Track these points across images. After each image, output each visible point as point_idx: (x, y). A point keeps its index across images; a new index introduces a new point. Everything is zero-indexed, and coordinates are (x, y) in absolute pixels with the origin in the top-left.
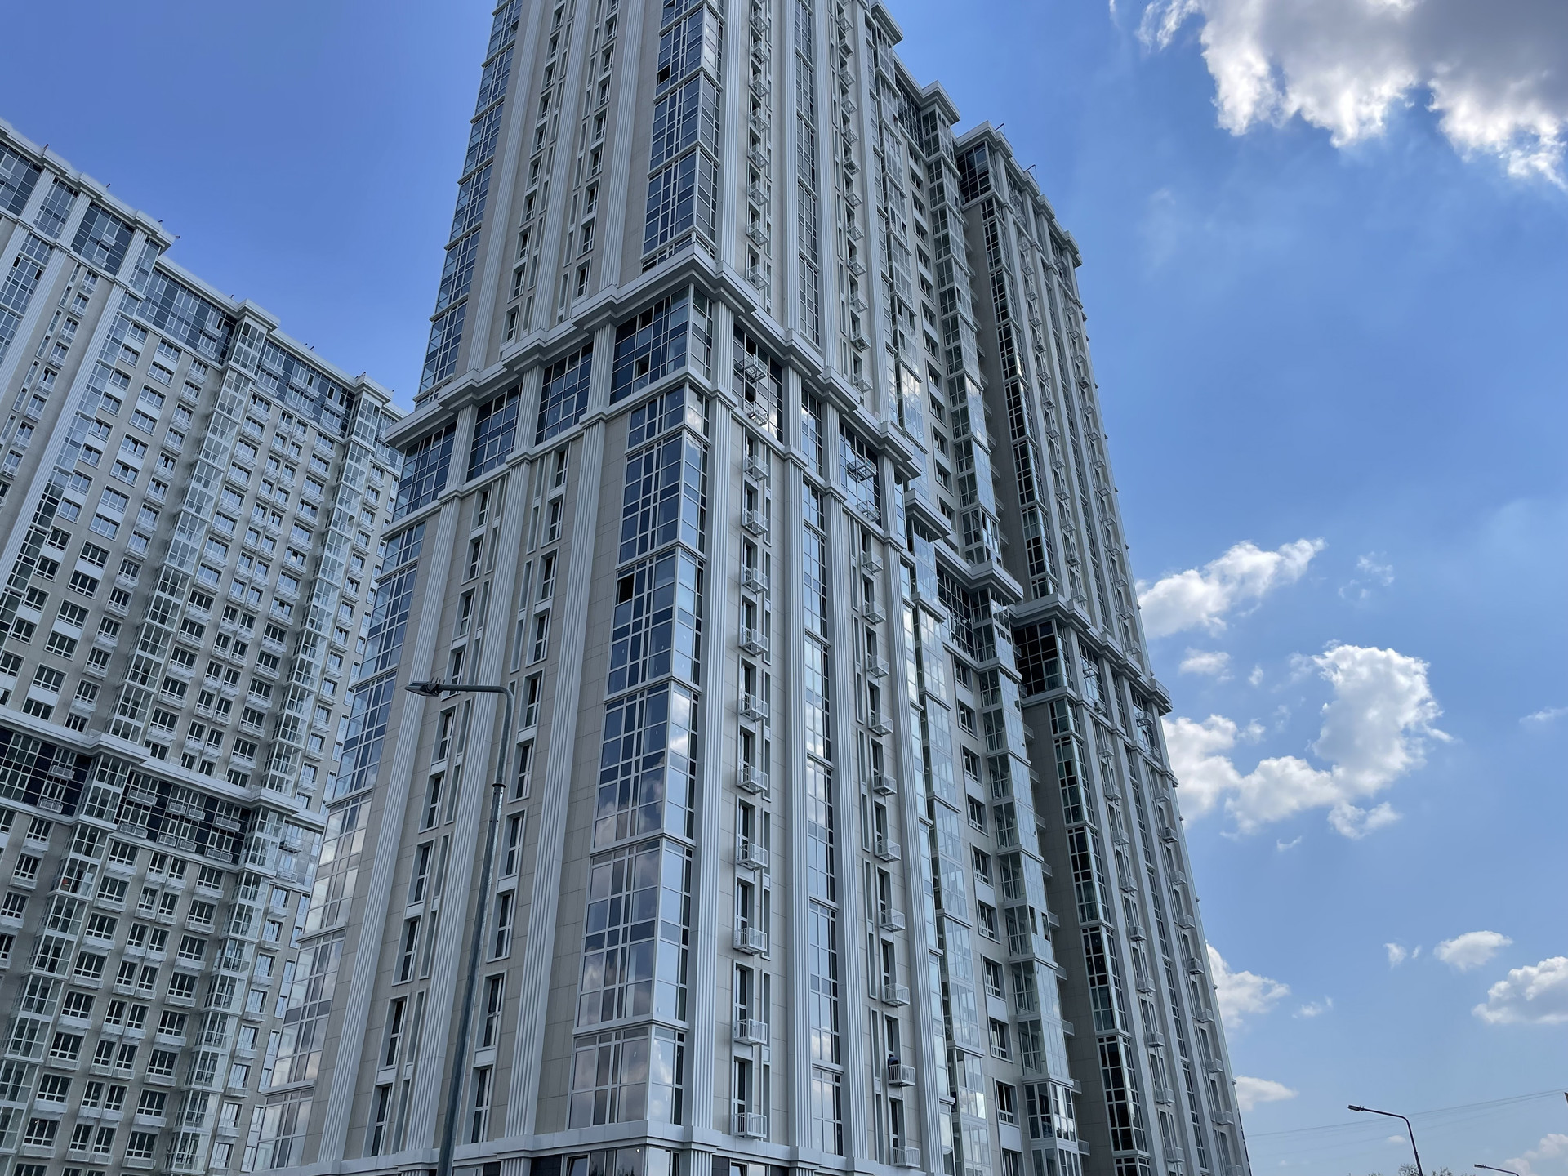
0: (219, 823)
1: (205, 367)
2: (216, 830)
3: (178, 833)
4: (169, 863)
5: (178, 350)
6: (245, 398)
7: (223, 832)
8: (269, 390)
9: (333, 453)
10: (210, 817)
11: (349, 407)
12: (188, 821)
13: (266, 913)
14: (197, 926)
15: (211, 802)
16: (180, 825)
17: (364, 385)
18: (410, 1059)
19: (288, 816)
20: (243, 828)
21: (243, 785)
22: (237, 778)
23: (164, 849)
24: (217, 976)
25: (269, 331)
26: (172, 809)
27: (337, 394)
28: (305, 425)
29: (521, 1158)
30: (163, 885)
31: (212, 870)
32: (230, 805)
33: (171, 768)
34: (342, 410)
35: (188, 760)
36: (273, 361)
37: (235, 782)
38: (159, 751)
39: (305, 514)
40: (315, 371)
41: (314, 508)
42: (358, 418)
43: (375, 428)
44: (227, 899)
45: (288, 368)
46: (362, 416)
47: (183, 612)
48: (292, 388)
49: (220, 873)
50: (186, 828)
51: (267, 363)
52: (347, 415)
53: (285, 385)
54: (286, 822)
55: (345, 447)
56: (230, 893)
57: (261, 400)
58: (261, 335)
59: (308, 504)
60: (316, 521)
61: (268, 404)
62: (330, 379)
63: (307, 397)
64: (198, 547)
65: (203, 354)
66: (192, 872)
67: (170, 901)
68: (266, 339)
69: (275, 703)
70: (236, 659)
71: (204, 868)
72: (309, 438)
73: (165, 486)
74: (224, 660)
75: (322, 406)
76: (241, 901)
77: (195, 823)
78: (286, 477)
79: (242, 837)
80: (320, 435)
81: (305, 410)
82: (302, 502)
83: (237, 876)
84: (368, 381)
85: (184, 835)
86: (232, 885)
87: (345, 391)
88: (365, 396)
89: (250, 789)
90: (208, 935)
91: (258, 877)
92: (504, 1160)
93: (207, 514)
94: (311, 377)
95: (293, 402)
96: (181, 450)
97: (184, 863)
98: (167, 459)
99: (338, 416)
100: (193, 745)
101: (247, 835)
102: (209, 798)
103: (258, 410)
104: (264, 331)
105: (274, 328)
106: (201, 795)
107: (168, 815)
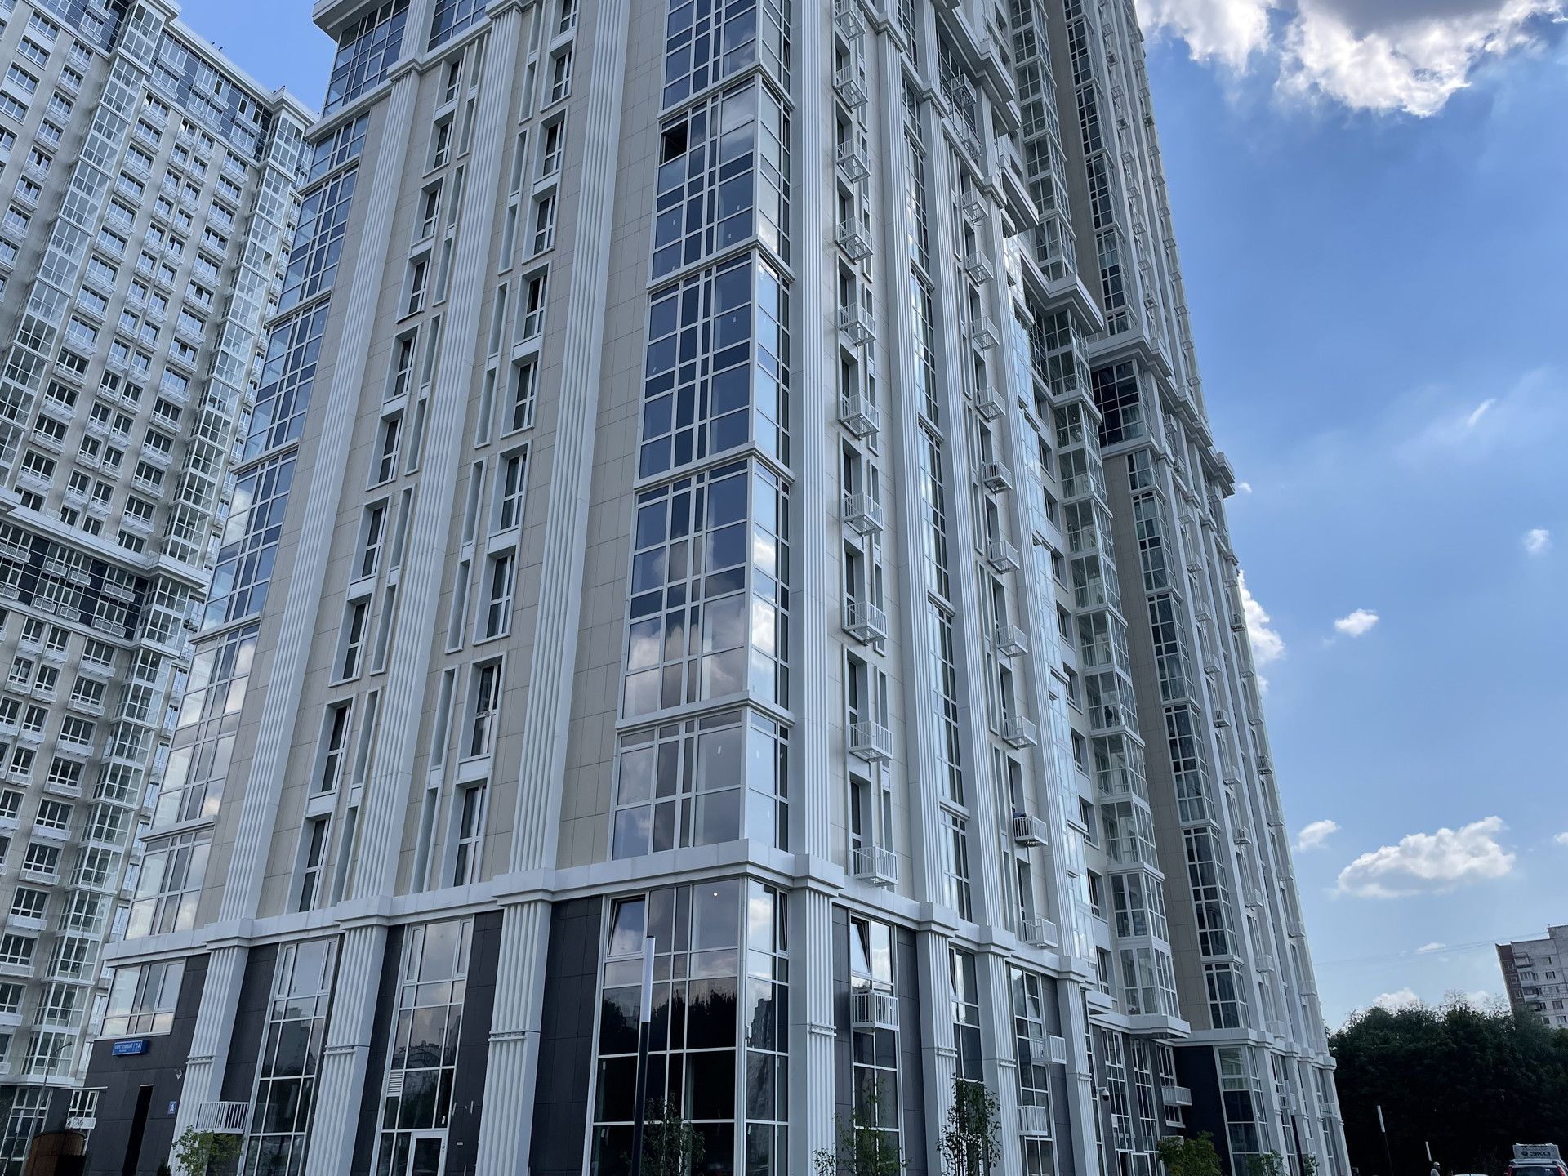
0: (109, 590)
1: (89, 53)
2: (105, 598)
3: (57, 599)
4: (47, 632)
5: (55, 27)
6: (139, 95)
7: (114, 601)
8: (168, 91)
9: (246, 178)
10: (97, 583)
11: (265, 127)
12: (70, 585)
13: (168, 698)
14: (82, 706)
15: (99, 566)
16: (60, 590)
17: (283, 100)
18: (359, 778)
19: (194, 590)
20: (139, 599)
21: (138, 550)
22: (129, 540)
23: (41, 614)
24: (108, 764)
25: (168, 19)
26: (50, 568)
27: (251, 109)
28: (211, 140)
29: (536, 902)
30: (40, 657)
31: (100, 644)
32: (122, 572)
33: (47, 520)
34: (257, 128)
35: (69, 516)
36: (173, 57)
37: (128, 546)
38: (34, 501)
39: (212, 244)
40: (224, 77)
41: (223, 240)
42: (276, 139)
43: (297, 154)
44: (120, 679)
45: (190, 68)
46: (280, 137)
47: (60, 340)
48: (196, 94)
49: (111, 648)
50: (67, 594)
51: (165, 58)
52: (262, 135)
53: (187, 89)
54: (191, 597)
55: (259, 172)
56: (123, 673)
57: (157, 102)
58: (158, 22)
59: (215, 235)
60: (224, 254)
61: (166, 108)
62: (241, 90)
63: (214, 107)
64: (79, 263)
65: (86, 36)
66: (75, 645)
67: (49, 675)
68: (164, 30)
69: (176, 460)
70: (128, 403)
71: (91, 641)
72: (215, 155)
73: (38, 188)
74: (112, 403)
75: (233, 121)
76: (136, 681)
77: (78, 588)
78: (188, 197)
79: (138, 610)
80: (229, 154)
81: (211, 122)
82: (208, 231)
83: (132, 653)
84: (288, 96)
85: (65, 601)
86: (125, 664)
87: (260, 106)
88: (284, 114)
89: (146, 555)
90: (97, 717)
91: (158, 656)
92: (509, 906)
93: (91, 226)
94: (219, 85)
95: (196, 108)
96: (57, 146)
97: (65, 633)
98: (40, 156)
99: (253, 136)
100: (75, 498)
101: (144, 607)
102: (96, 561)
103: (154, 114)
104: (163, 19)
105: (175, 15)
106: (87, 556)
107: (46, 576)
